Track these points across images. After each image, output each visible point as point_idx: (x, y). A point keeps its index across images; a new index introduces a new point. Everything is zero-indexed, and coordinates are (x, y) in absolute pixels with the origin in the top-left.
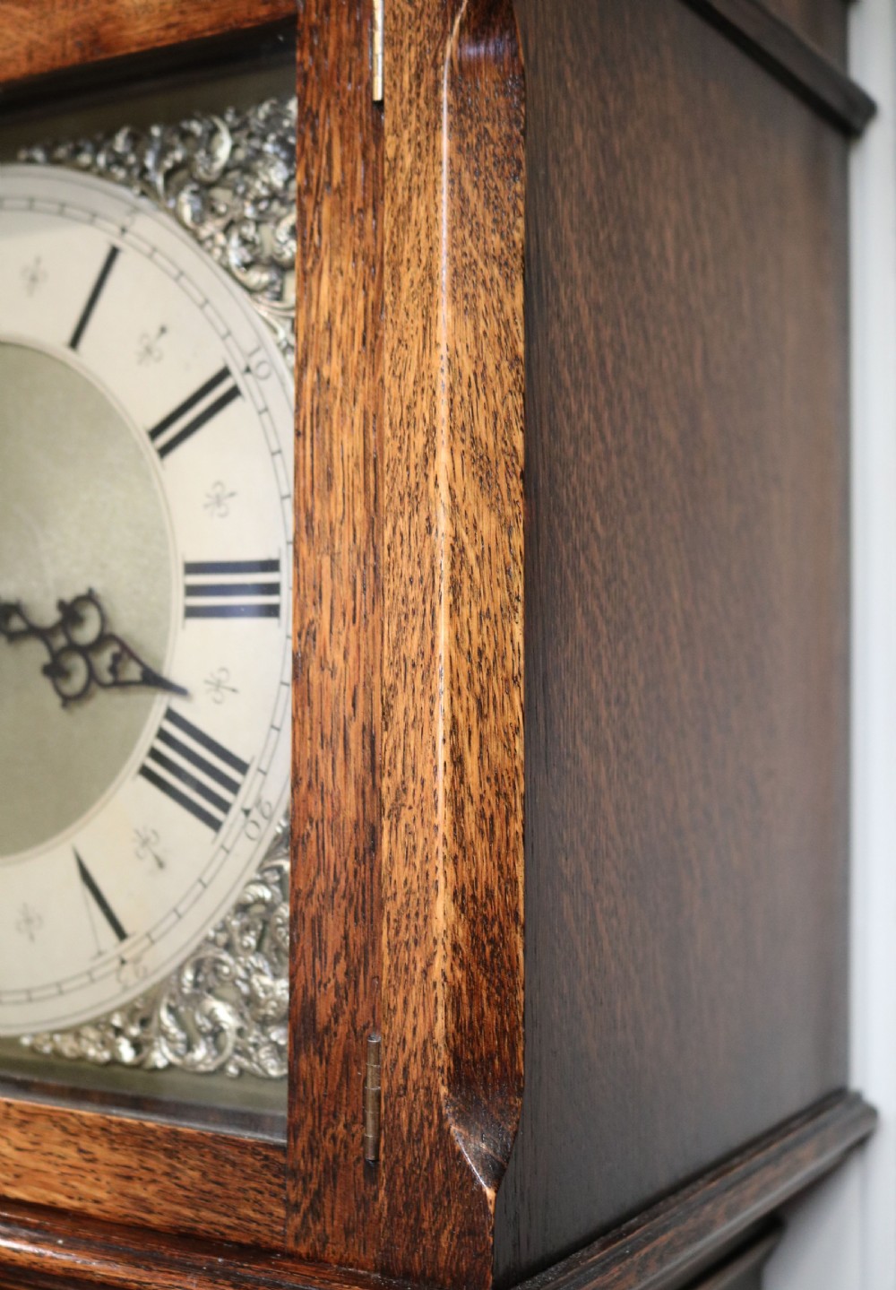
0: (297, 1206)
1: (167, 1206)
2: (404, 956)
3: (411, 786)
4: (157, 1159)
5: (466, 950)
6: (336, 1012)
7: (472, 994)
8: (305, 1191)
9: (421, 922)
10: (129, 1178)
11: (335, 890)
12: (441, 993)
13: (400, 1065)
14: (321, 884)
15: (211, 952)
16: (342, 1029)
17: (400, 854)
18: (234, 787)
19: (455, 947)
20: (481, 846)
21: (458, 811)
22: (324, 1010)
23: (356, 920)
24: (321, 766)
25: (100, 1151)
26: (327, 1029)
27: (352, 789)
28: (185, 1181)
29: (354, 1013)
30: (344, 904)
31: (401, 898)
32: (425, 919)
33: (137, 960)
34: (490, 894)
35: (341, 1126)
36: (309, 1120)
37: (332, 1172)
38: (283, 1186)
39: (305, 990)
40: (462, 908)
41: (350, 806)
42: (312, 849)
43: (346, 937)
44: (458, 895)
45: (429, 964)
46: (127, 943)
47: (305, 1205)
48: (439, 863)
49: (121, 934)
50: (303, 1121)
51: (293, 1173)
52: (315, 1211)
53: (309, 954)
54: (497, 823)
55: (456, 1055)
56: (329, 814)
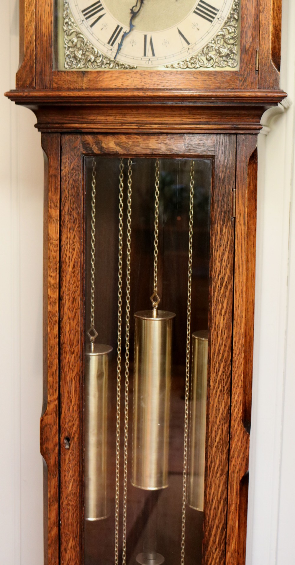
0: (242, 80)
1: (214, 85)
2: (264, 36)
3: (266, 7)
4: (212, 76)
5: (274, 35)
6: (250, 47)
7: (275, 42)
8: (243, 77)
9: (267, 30)
10: (205, 81)
11: (250, 26)
12: (271, 41)
13: (263, 53)
14: (247, 25)
15: (210, 45)
16: (251, 49)
17: (263, 19)
18: (215, 14)
19: (273, 34)
20: (276, 18)
21: (274, 12)
22: (247, 47)
23: (254, 31)
24: (247, 5)
25: (199, 77)
26: (248, 50)
27: (254, 9)
28: (218, 79)
29: (254, 46)
30: (252, 28)
31: (264, 26)
32: (268, 29)
33: (192, 48)
34: (277, 26)
35: (251, 66)
36: (244, 65)
37: (248, 74)
38: (238, 78)
39: (244, 43)
40: (274, 28)
41: (253, 11)
42: (245, 19)
43: (252, 34)
44: (273, 25)
45: (269, 36)
46: (190, 45)
47: (243, 80)
48: (271, 20)
49: (188, 43)
50: (243, 66)
51: (241, 75)
52: (245, 81)
53: (244, 37)
54: (279, 14)
55: (273, 52)
56: (249, 13)
